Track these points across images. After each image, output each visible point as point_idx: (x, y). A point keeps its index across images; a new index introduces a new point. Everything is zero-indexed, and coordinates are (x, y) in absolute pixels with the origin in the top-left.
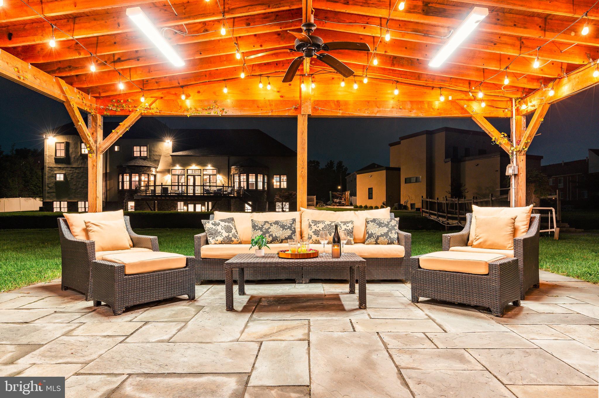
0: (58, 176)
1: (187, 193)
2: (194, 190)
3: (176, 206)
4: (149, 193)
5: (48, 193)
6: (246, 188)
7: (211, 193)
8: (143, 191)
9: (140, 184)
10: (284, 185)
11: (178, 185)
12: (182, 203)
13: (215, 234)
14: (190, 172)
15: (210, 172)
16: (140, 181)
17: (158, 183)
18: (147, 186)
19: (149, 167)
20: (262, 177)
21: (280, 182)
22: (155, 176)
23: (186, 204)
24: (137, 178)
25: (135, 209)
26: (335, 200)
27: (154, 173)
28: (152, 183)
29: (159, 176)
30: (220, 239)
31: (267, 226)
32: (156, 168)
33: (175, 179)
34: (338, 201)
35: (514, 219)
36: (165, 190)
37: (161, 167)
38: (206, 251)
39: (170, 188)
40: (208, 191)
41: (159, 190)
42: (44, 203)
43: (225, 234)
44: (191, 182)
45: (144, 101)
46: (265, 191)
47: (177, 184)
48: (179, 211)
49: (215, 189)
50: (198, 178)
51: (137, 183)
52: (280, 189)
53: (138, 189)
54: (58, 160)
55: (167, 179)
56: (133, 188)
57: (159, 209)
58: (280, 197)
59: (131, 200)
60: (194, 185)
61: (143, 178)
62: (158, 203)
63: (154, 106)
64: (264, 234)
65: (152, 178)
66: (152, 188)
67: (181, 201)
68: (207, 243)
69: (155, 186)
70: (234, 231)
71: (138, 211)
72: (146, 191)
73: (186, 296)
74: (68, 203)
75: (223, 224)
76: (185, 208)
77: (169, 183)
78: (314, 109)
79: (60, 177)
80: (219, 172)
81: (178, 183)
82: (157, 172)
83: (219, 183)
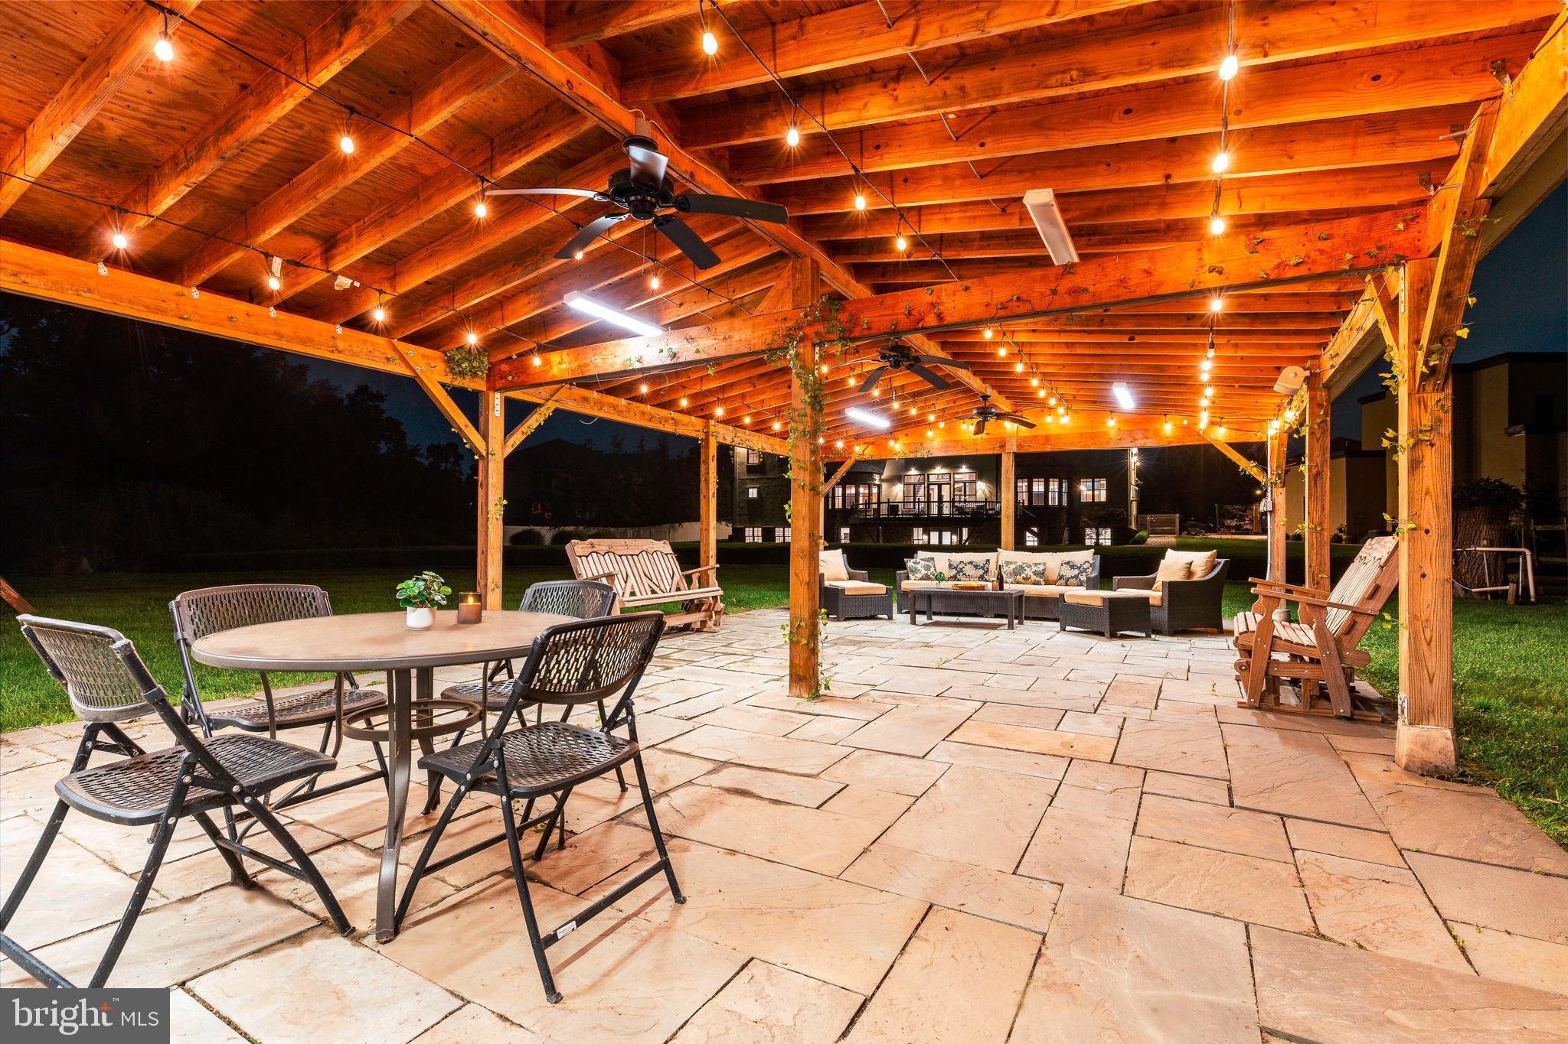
0: (751, 490)
1: (928, 514)
2: (940, 509)
3: (910, 535)
4: (870, 514)
5: (740, 515)
6: (1026, 504)
7: (968, 513)
8: (861, 511)
9: (857, 500)
10: (1102, 496)
11: (914, 502)
12: (921, 529)
13: (915, 571)
14: (932, 479)
15: (966, 478)
16: (857, 494)
17: (883, 499)
18: (868, 503)
19: (871, 474)
20: (1056, 483)
21: (1093, 490)
22: (879, 486)
23: (927, 532)
24: (853, 491)
25: (851, 540)
26: (1228, 522)
27: (877, 482)
28: (875, 499)
29: (884, 486)
30: (919, 576)
31: (961, 566)
32: (881, 474)
33: (909, 491)
34: (1234, 523)
35: (1191, 564)
36: (893, 508)
37: (886, 474)
38: (906, 585)
39: (901, 506)
40: (961, 510)
41: (884, 508)
42: (734, 530)
43: (924, 572)
44: (935, 497)
45: (857, 449)
46: (1064, 507)
47: (912, 499)
48: (916, 542)
49: (974, 505)
50: (946, 489)
51: (854, 500)
52: (1093, 504)
53: (854, 509)
54: (751, 469)
55: (898, 491)
56: (848, 507)
57: (885, 540)
58: (1090, 519)
59: (845, 526)
60: (940, 501)
61: (861, 490)
62: (884, 528)
63: (867, 451)
64: (958, 572)
65: (875, 490)
66: (875, 506)
67: (918, 526)
68: (908, 578)
69: (879, 503)
70: (932, 569)
71: (855, 543)
72: (866, 511)
73: (885, 616)
74: (763, 529)
75: (922, 563)
76: (925, 537)
77: (900, 498)
78: (1019, 446)
79: (753, 493)
80: (980, 477)
81: (914, 496)
82: (882, 480)
83: (980, 495)
